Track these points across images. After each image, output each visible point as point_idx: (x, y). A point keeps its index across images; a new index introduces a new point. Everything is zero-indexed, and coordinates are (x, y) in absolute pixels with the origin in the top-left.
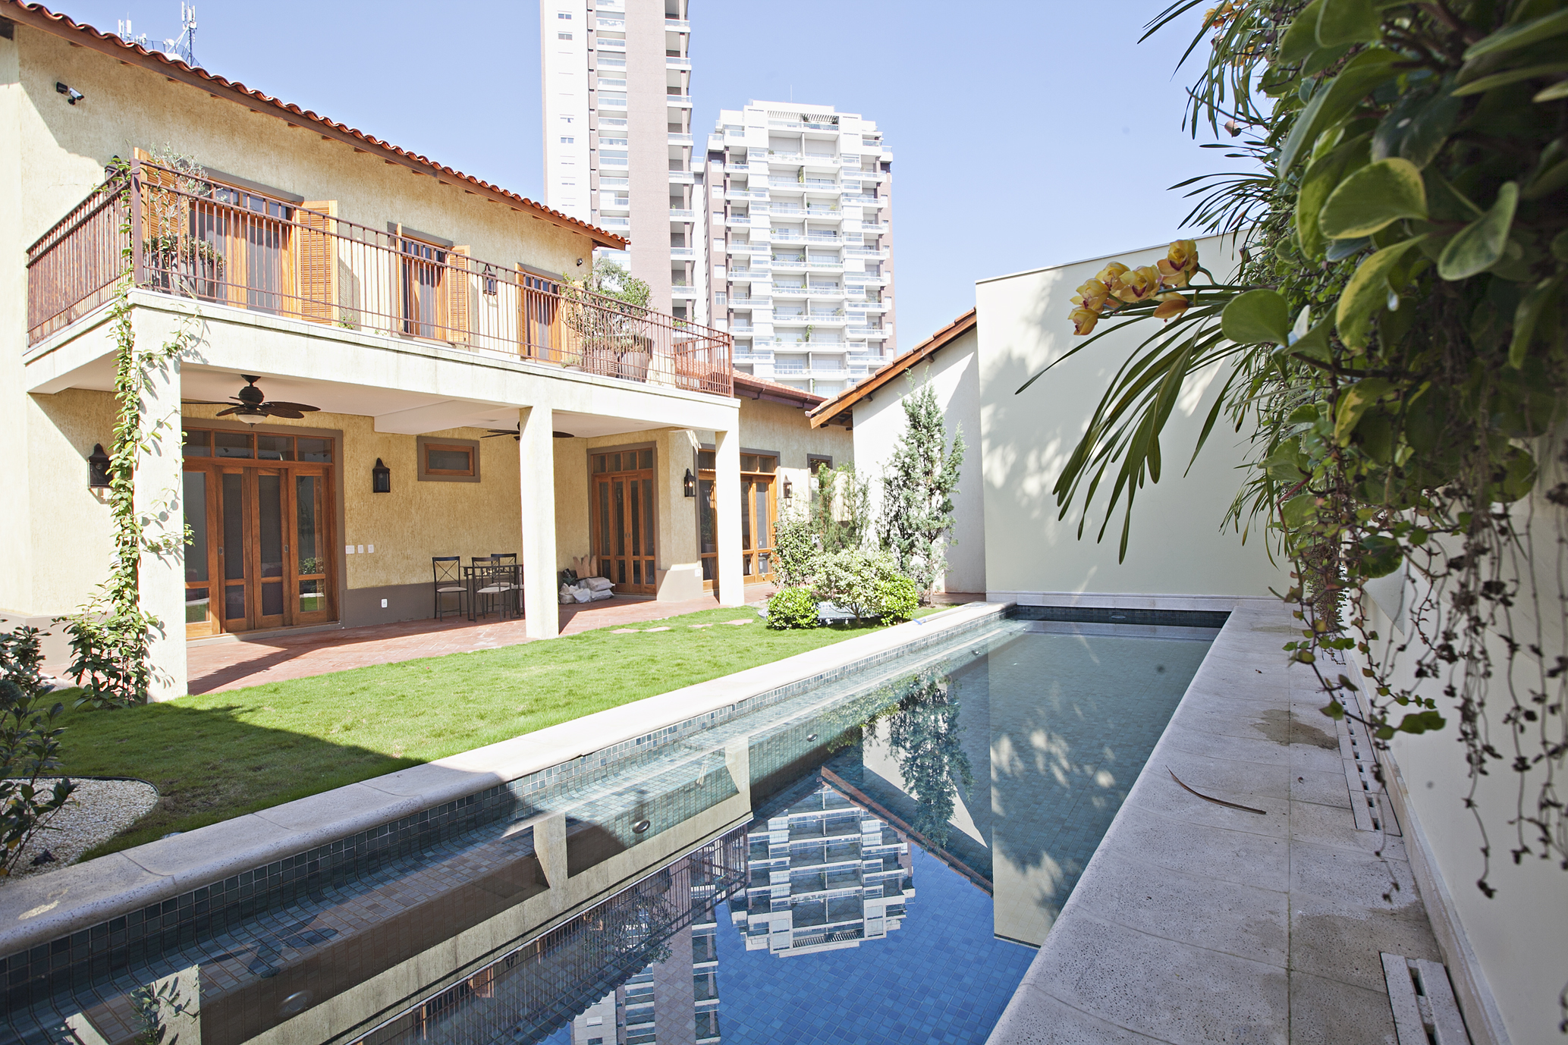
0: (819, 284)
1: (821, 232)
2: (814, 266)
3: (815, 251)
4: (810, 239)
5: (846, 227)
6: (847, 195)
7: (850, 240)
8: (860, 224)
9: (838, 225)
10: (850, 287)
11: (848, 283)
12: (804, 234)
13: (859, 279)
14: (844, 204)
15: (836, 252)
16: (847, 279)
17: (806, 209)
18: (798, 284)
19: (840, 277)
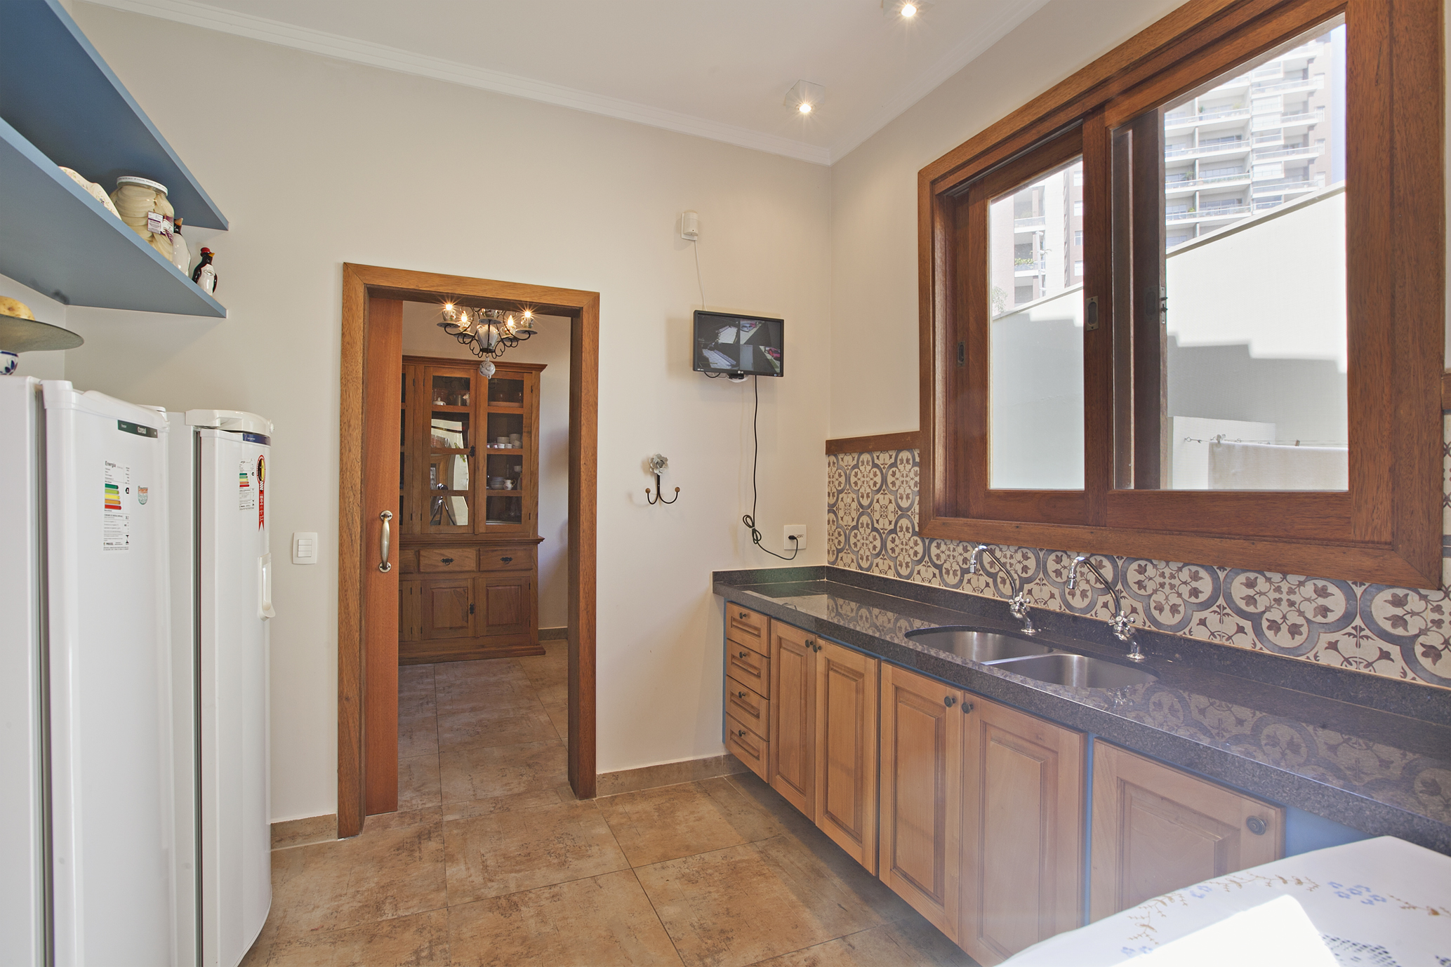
0: (1214, 205)
1: (1218, 140)
2: (1206, 182)
3: (1208, 164)
4: (1202, 151)
5: (1256, 127)
6: (1259, 85)
7: (1262, 141)
8: (1278, 117)
9: (1244, 126)
10: (1258, 200)
11: (1255, 196)
12: (1193, 145)
13: (1274, 189)
14: (1254, 97)
15: (1240, 162)
16: (1255, 191)
17: (1197, 115)
18: (1184, 208)
19: (1244, 190)
